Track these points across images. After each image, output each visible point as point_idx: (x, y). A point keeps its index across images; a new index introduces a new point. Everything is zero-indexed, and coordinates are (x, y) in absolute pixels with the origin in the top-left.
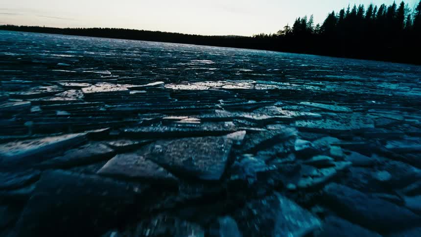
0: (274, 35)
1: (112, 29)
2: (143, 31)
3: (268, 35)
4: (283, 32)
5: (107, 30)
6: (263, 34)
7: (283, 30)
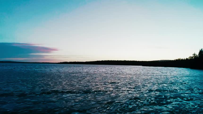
0: (187, 59)
1: (104, 61)
2: (118, 61)
3: (183, 59)
4: (192, 57)
5: (102, 61)
6: (180, 59)
7: (192, 56)
